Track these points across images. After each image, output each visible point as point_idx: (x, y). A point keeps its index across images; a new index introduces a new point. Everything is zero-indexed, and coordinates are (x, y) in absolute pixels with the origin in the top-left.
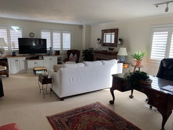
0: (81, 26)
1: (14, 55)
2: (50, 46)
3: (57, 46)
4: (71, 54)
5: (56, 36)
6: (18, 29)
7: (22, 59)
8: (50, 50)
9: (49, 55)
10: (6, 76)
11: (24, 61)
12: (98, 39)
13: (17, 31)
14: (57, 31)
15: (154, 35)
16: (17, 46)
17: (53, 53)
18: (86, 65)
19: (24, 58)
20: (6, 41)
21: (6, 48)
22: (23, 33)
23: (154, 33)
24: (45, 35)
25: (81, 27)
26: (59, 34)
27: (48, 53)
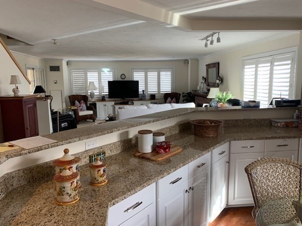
0: (187, 60)
1: (103, 99)
2: (144, 89)
3: (152, 89)
4: (169, 98)
5: (153, 75)
6: (108, 71)
7: (110, 104)
8: (143, 93)
9: (141, 100)
10: (92, 121)
11: (112, 106)
12: (203, 77)
13: (108, 73)
14: (153, 69)
15: (246, 70)
16: (106, 91)
17: (148, 97)
19: (113, 103)
20: (97, 85)
21: (96, 92)
22: (114, 76)
23: (246, 67)
24: (138, 76)
25: (186, 62)
26: (156, 73)
27: (140, 98)
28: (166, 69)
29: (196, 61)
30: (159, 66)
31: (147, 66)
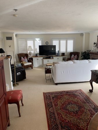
0: (82, 33)
1: (36, 56)
2: (58, 50)
3: (63, 50)
4: (73, 55)
5: (63, 42)
6: (39, 40)
7: (40, 58)
8: (58, 53)
9: (57, 56)
10: (31, 68)
11: (42, 59)
14: (63, 39)
16: (38, 51)
17: (60, 55)
18: (74, 63)
19: (42, 58)
20: (33, 48)
21: (32, 52)
22: (42, 43)
24: (55, 43)
25: (82, 34)
27: (56, 55)
28: (70, 39)
29: (88, 34)
30: (67, 37)
31: (60, 37)
